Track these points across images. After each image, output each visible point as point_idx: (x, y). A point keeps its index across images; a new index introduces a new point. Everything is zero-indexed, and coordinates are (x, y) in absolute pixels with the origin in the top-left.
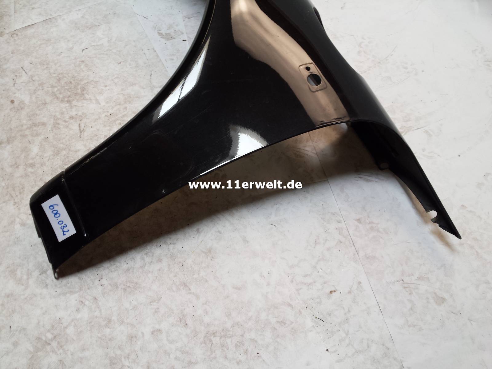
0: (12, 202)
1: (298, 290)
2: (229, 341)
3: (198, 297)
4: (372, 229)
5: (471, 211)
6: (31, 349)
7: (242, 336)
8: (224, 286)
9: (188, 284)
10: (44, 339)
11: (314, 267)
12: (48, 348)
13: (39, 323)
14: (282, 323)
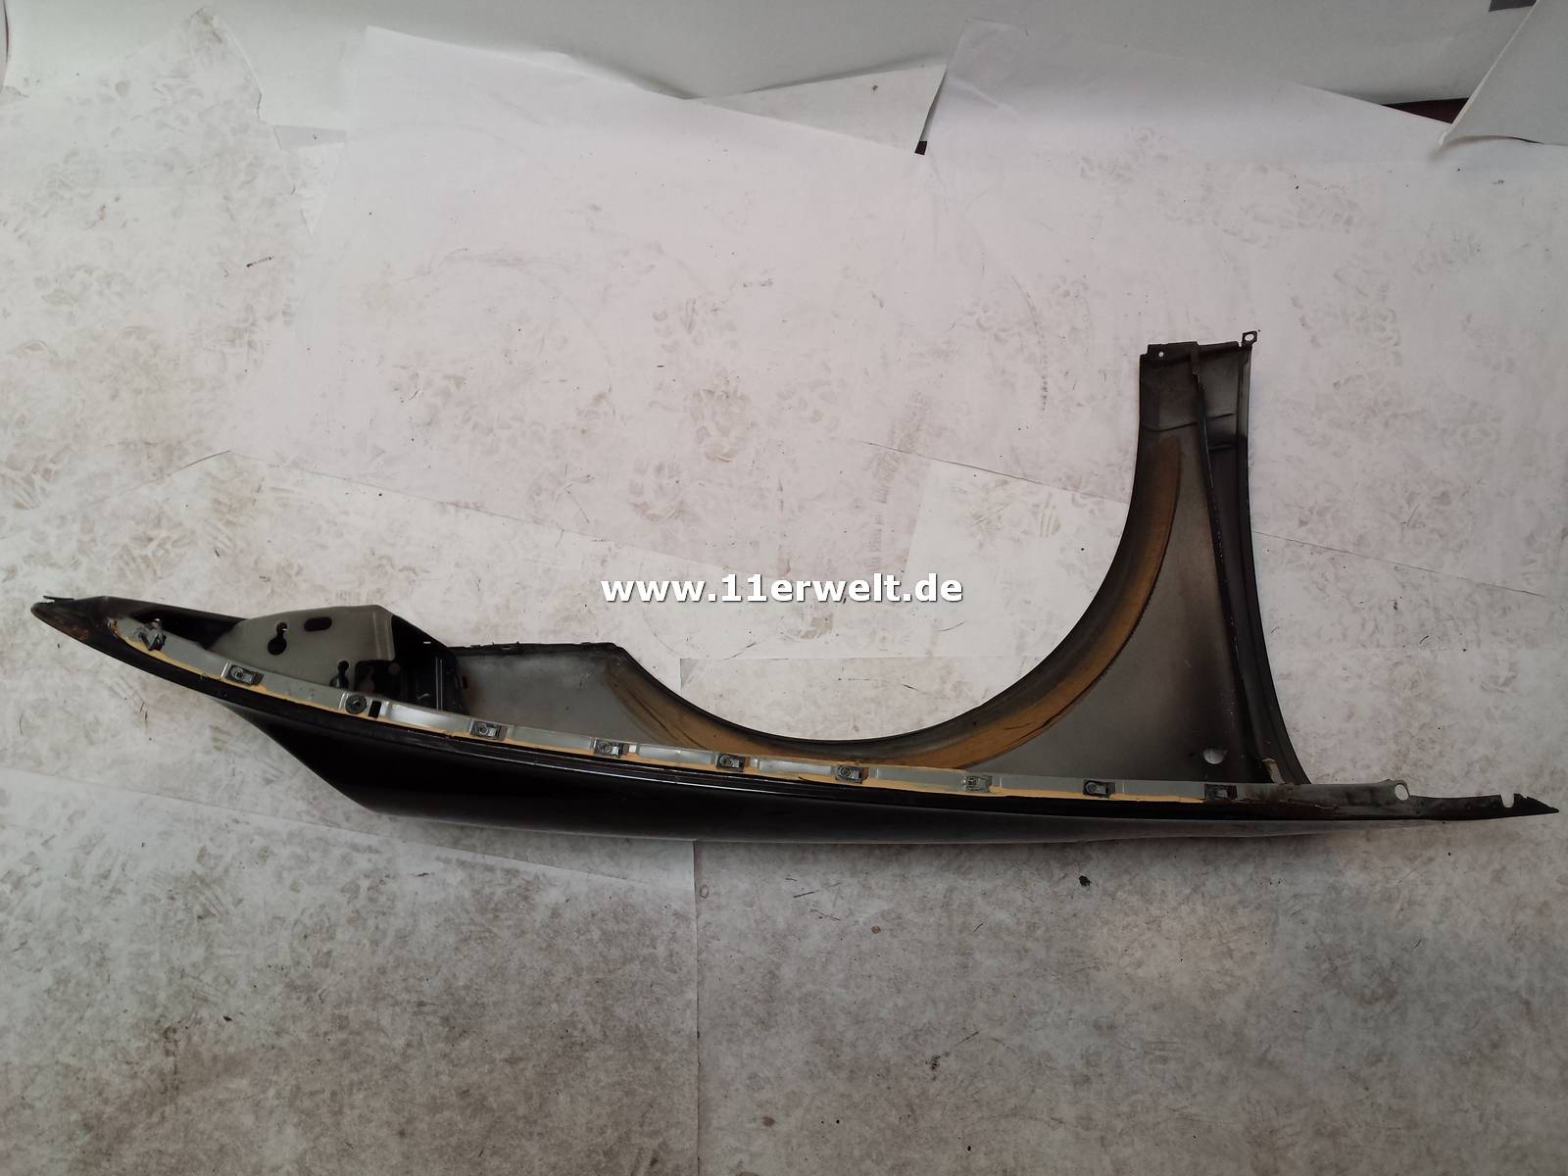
0: (1092, 972)
1: (1378, 646)
2: (1412, 755)
3: (1343, 769)
4: (1321, 514)
5: (1347, 380)
6: (1335, 991)
7: (1412, 737)
8: (1340, 732)
9: (1320, 775)
10: (1327, 973)
11: (1355, 610)
12: (1341, 971)
13: (1304, 976)
14: (1414, 684)
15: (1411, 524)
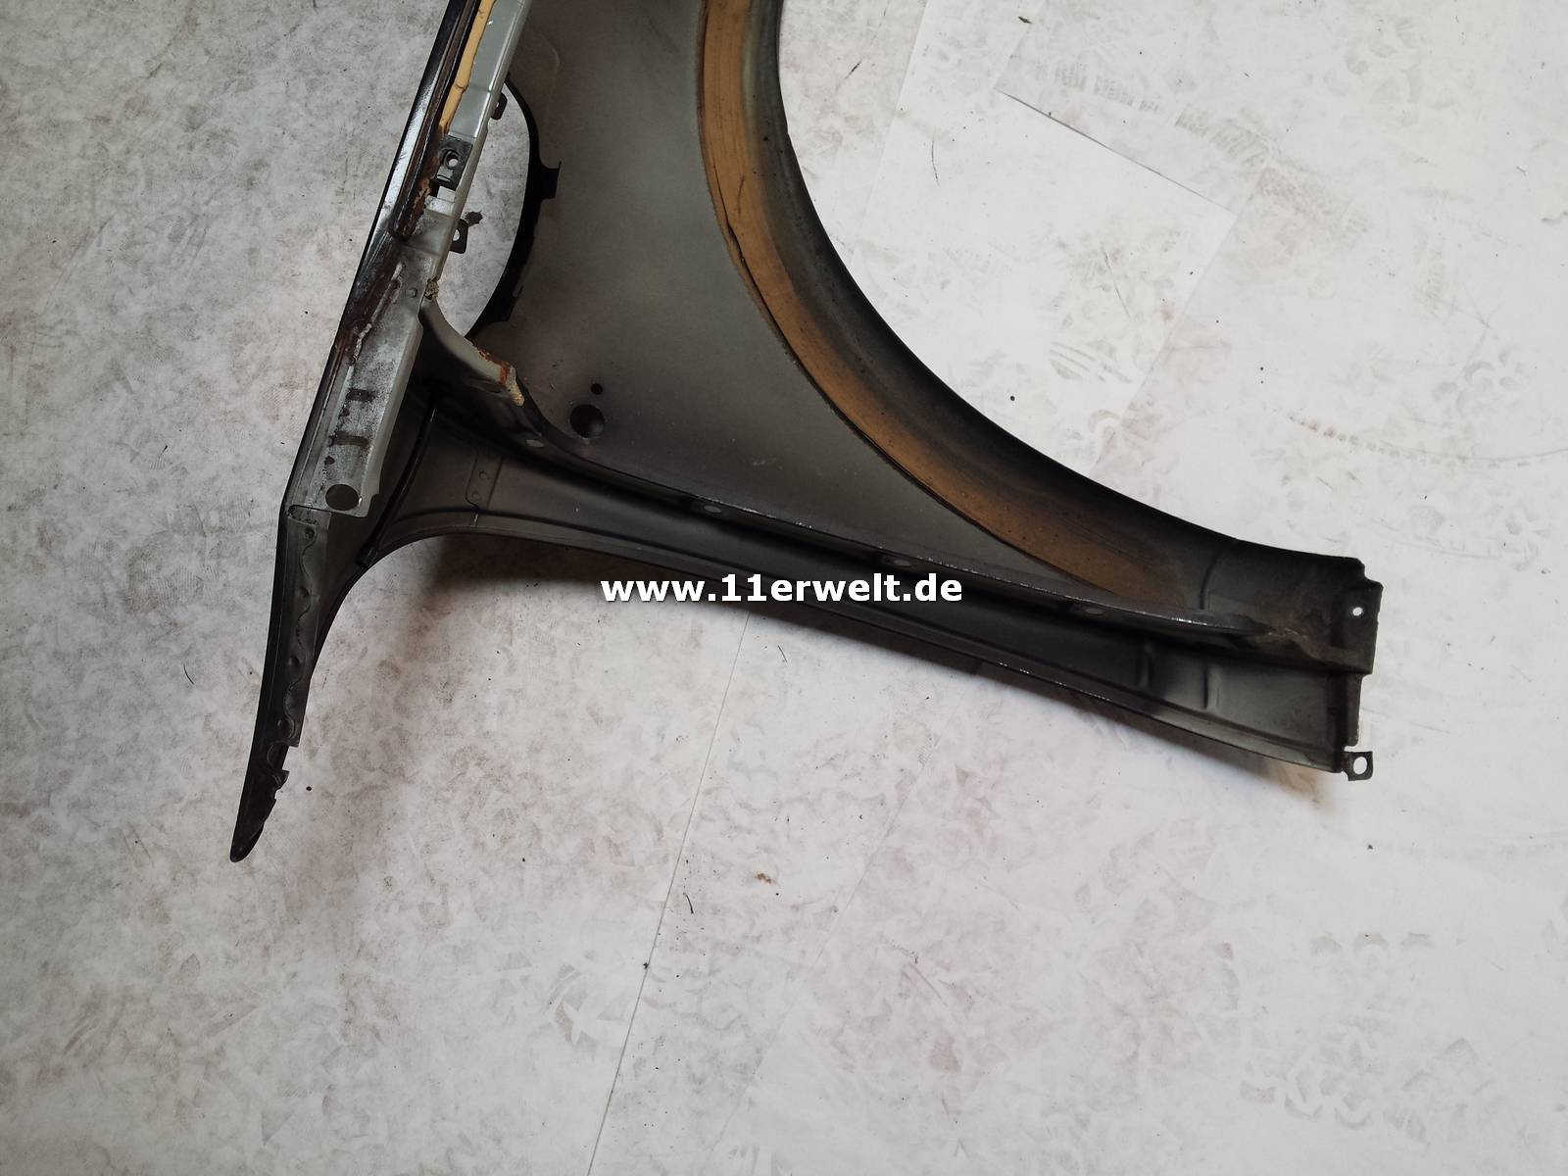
15: (910, 972)
